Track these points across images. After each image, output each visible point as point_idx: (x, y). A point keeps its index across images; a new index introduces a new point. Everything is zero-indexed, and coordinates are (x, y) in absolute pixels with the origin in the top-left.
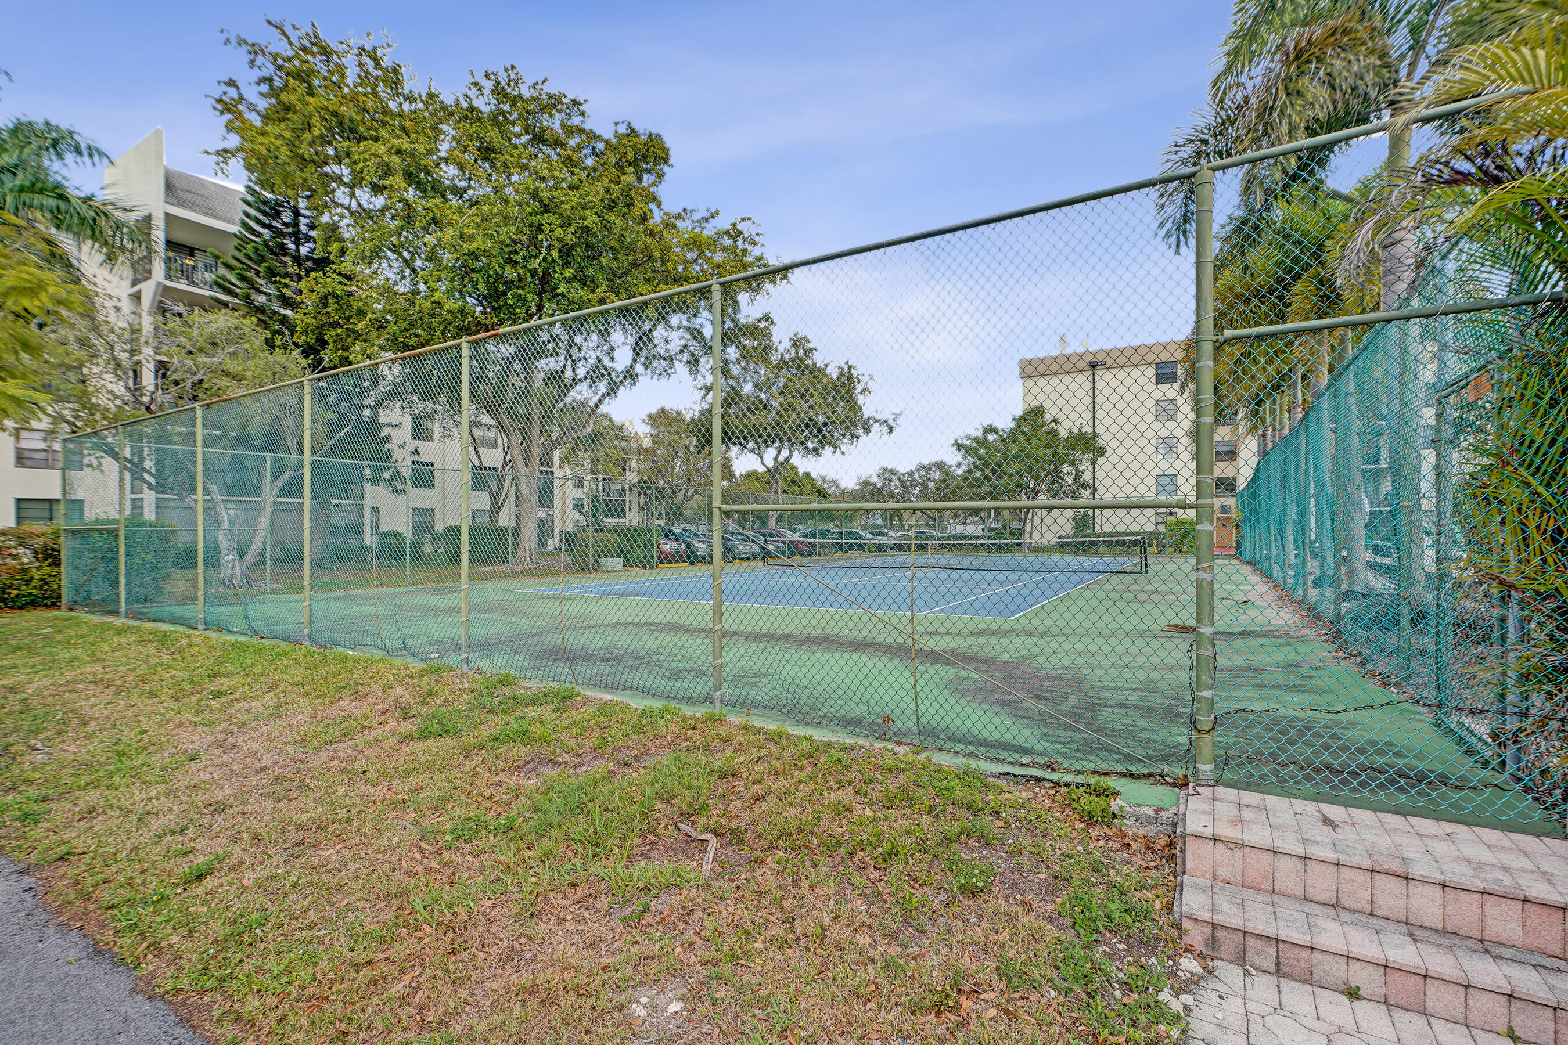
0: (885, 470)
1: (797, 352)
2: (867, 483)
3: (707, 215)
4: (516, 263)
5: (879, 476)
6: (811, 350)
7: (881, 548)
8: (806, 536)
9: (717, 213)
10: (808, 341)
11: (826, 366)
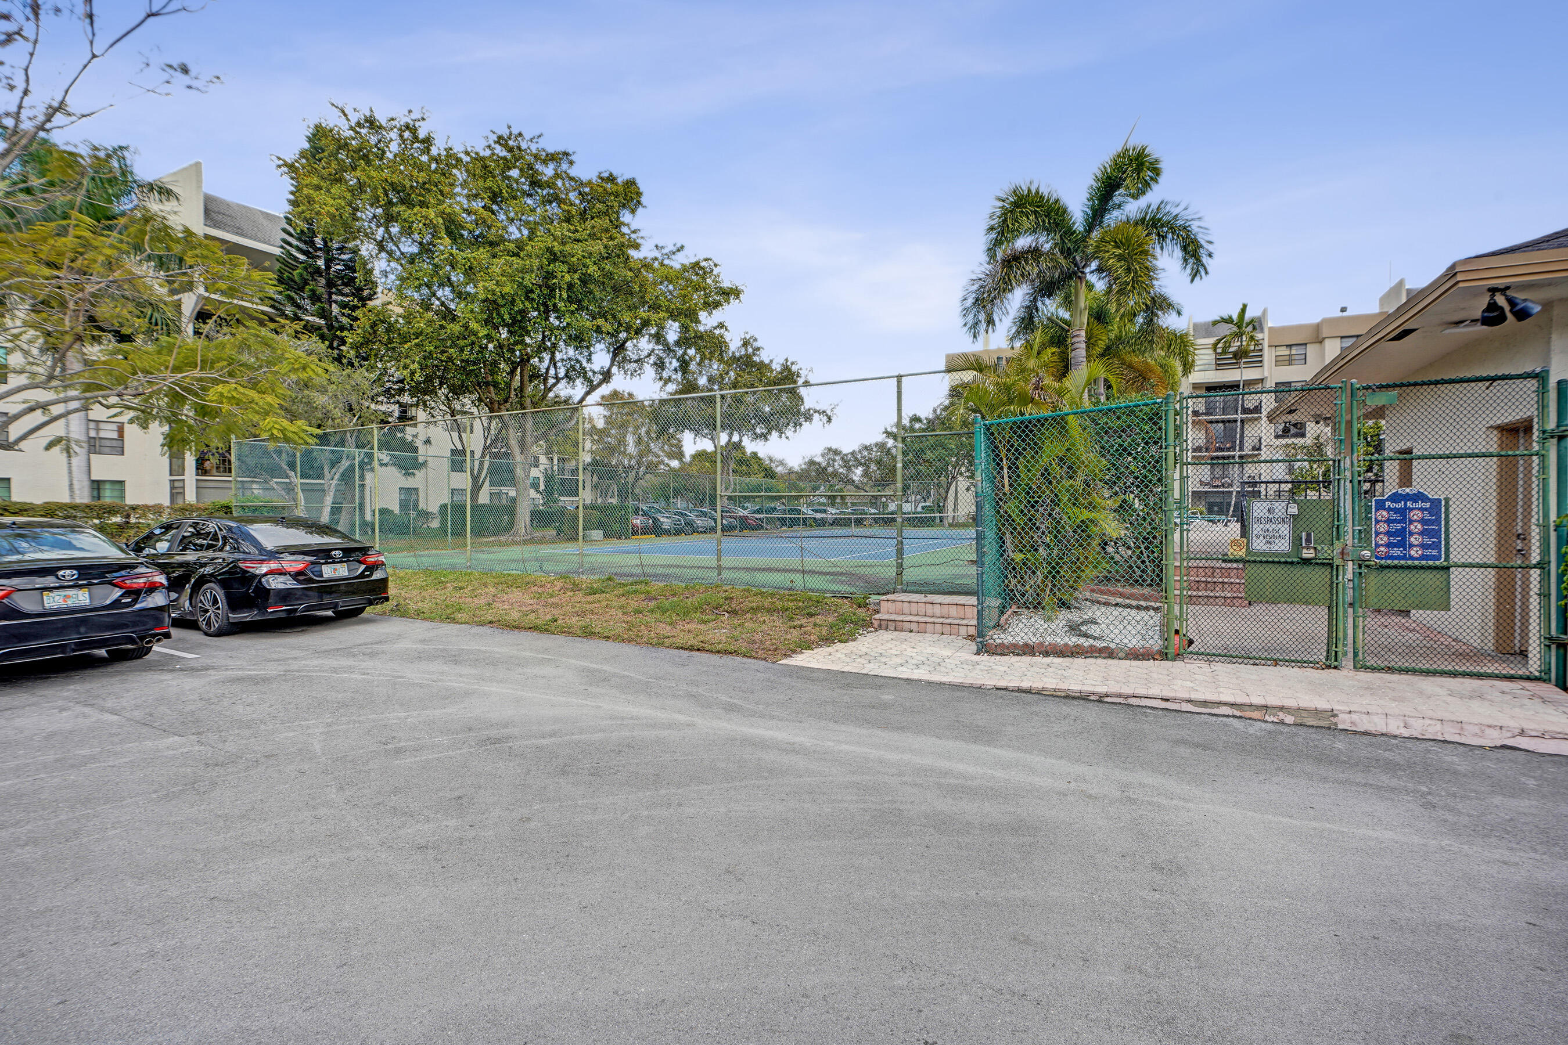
0: (830, 449)
1: (746, 350)
2: (812, 463)
3: (674, 249)
4: (533, 299)
5: (823, 455)
6: (758, 349)
7: (821, 523)
8: (754, 512)
9: (682, 247)
10: (755, 340)
11: (771, 361)
